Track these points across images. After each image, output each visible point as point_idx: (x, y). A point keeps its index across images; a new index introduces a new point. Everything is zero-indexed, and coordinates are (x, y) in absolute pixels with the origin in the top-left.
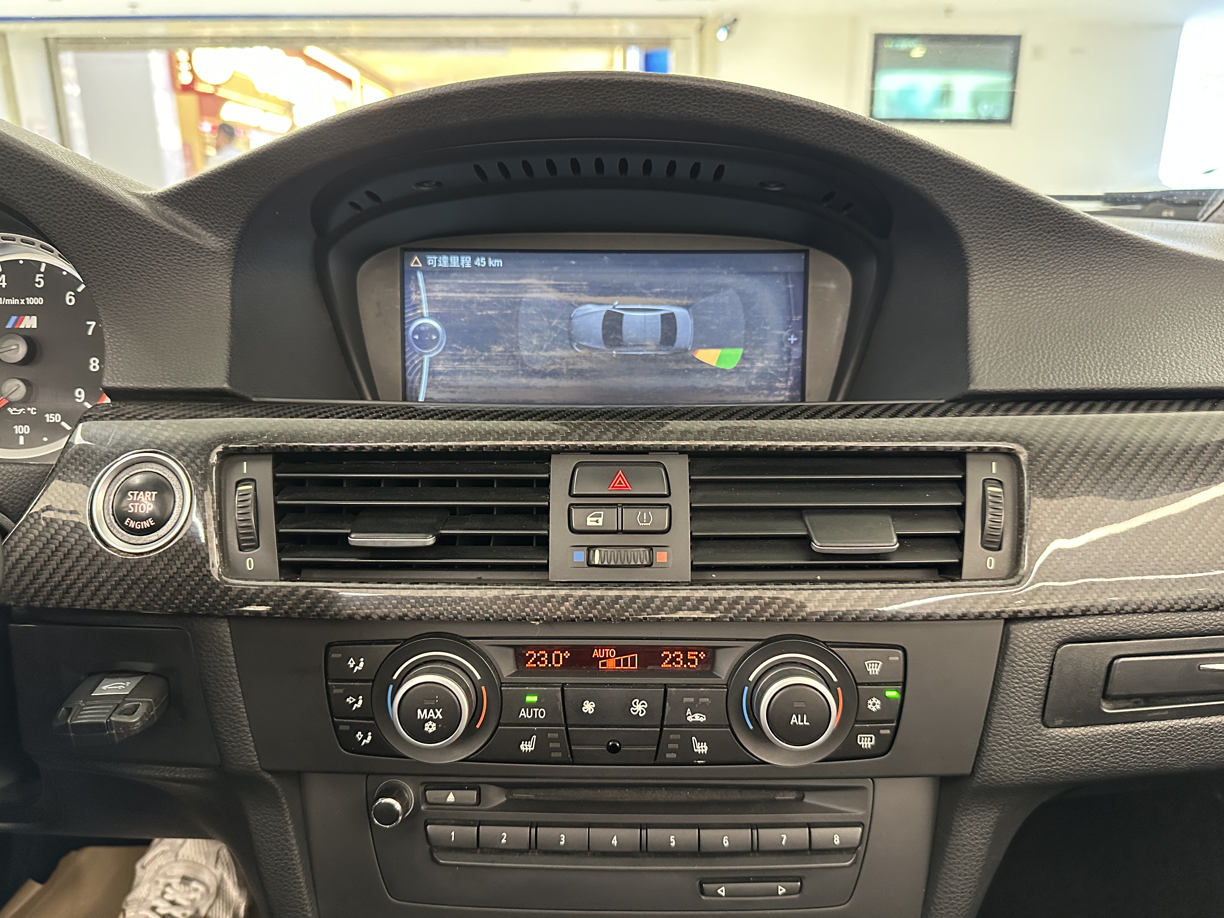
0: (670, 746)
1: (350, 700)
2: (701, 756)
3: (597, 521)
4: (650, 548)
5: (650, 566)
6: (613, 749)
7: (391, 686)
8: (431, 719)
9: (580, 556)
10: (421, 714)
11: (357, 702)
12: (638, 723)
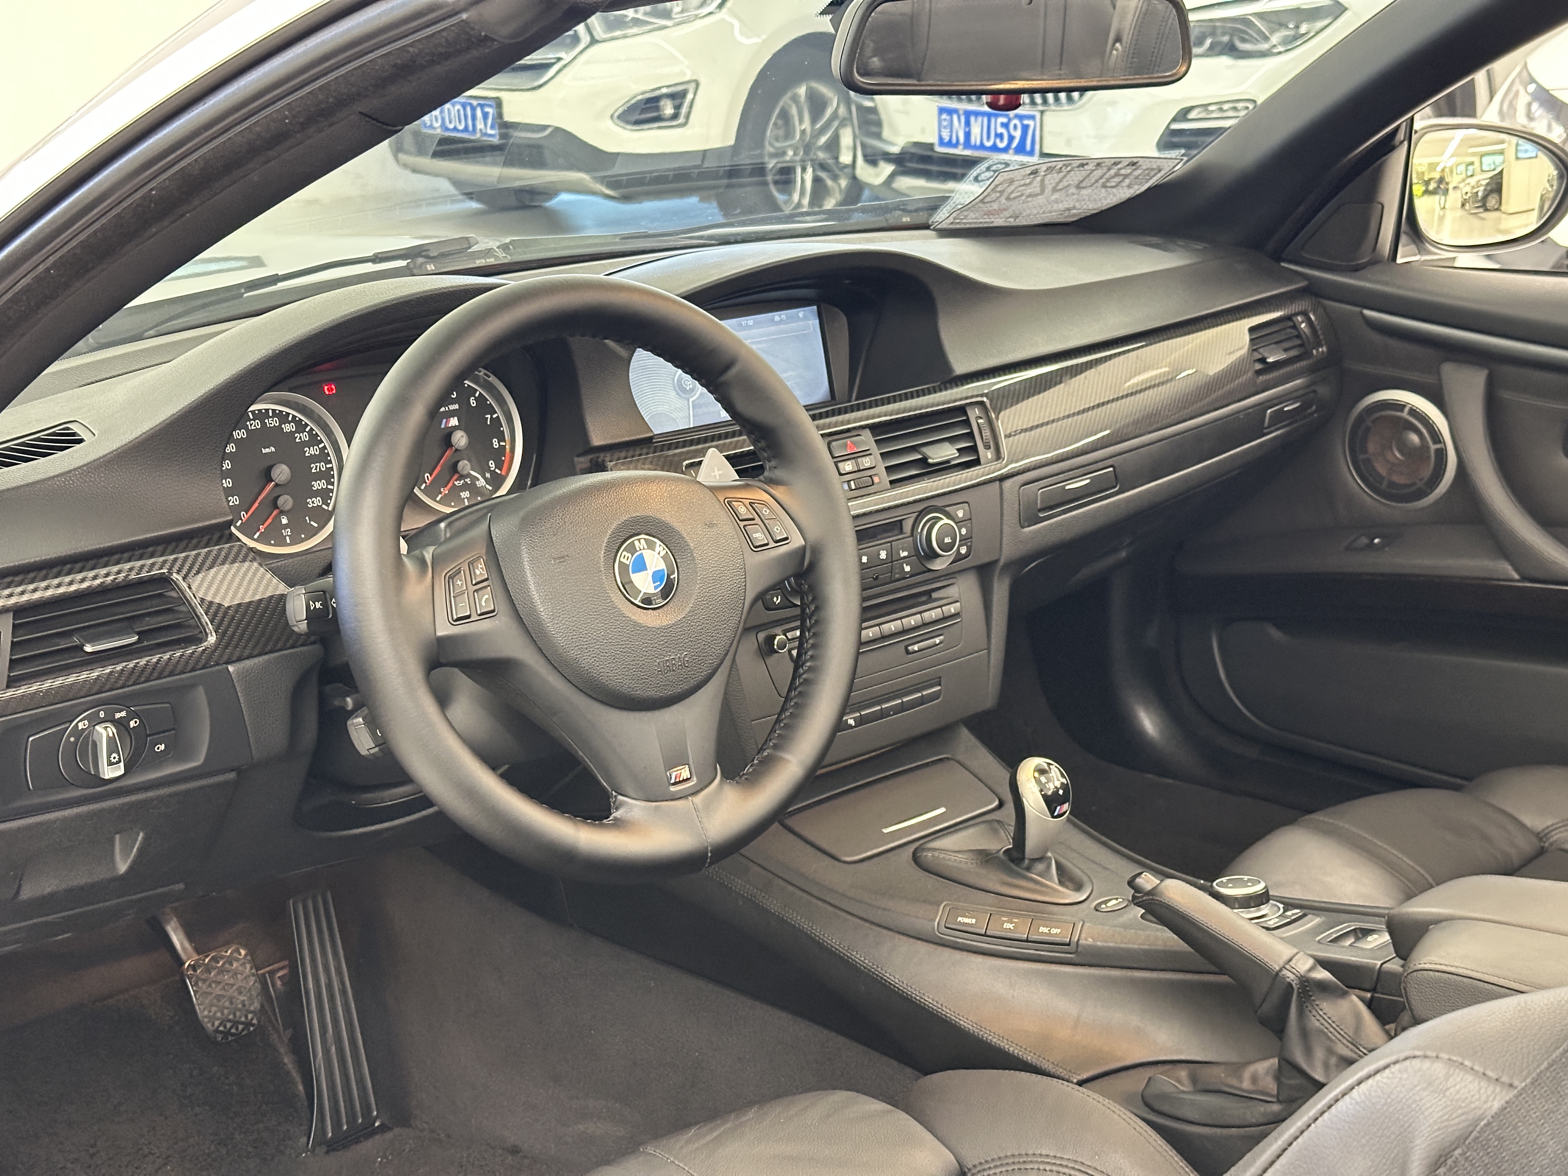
0: (896, 571)
2: (908, 573)
3: (849, 468)
4: (870, 476)
5: (874, 484)
6: (876, 578)
9: (846, 487)
12: (883, 562)
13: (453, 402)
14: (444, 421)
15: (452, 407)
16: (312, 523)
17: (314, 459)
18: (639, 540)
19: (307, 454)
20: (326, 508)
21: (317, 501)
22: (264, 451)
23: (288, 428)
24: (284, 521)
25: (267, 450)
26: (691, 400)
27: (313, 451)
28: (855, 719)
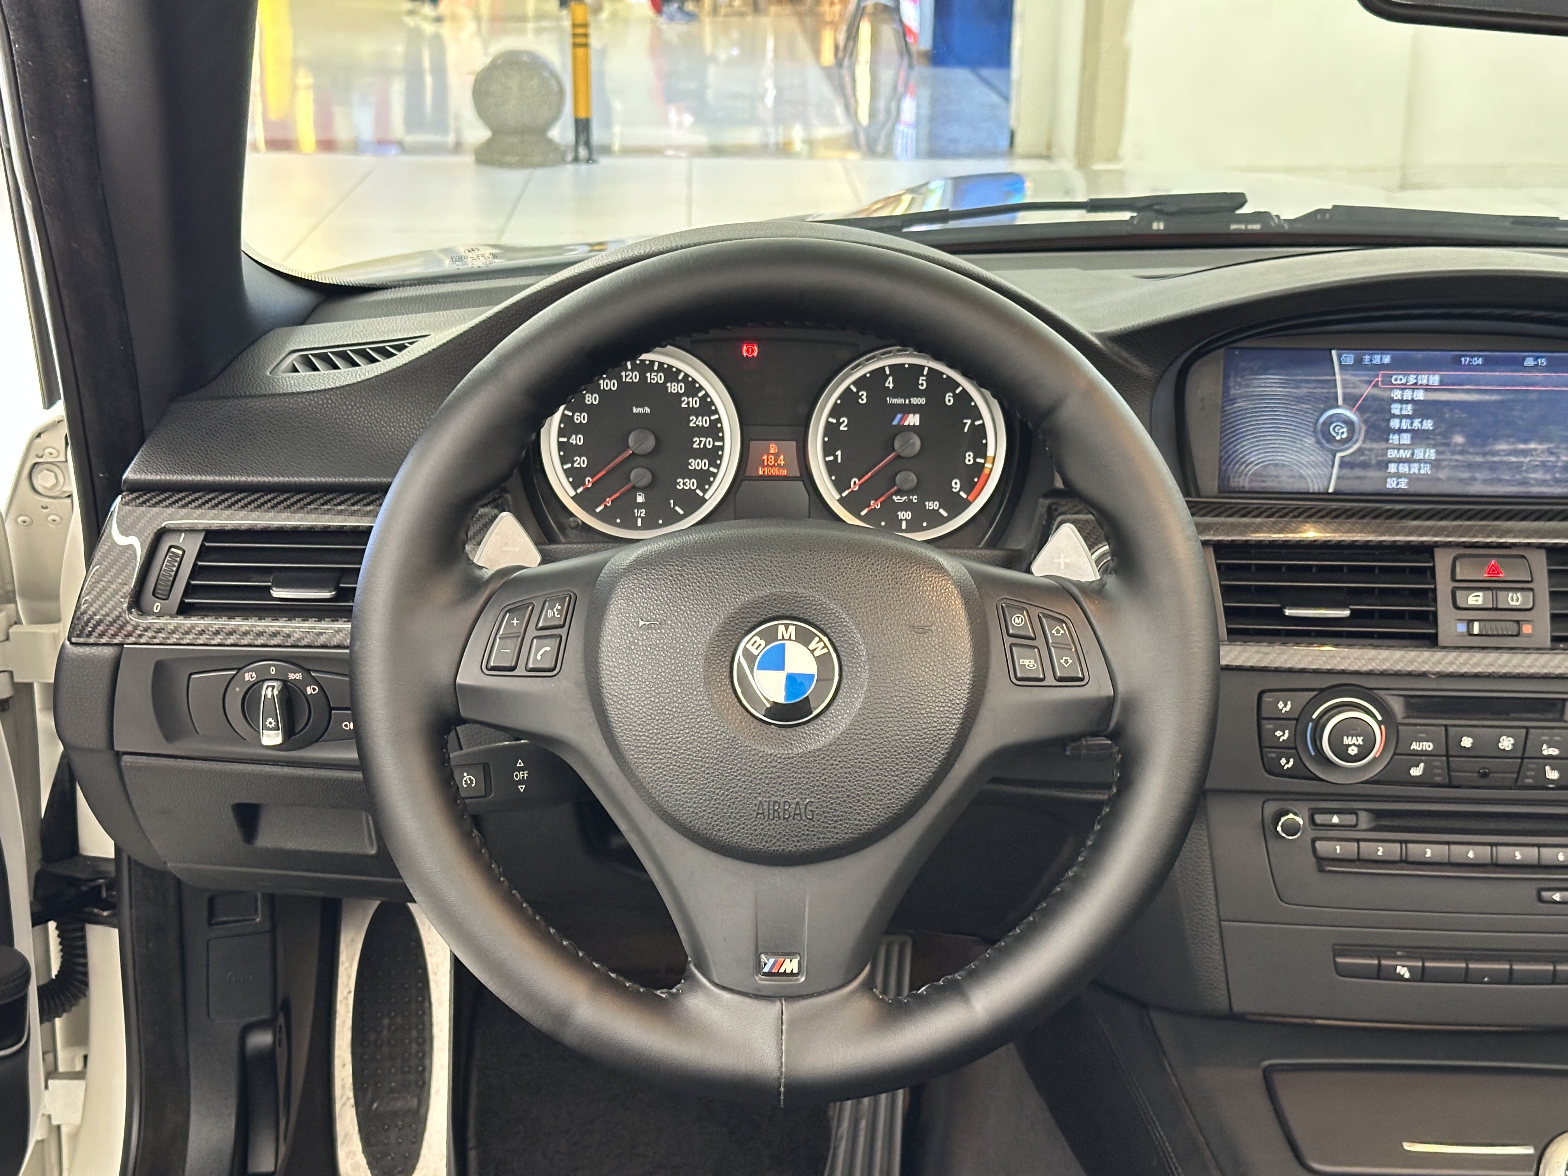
0: (1529, 773)
1: (1278, 733)
2: (1552, 781)
3: (1477, 601)
4: (1518, 622)
5: (1517, 635)
6: (1485, 775)
7: (1311, 724)
8: (1354, 744)
9: (1462, 628)
10: (1346, 741)
11: (1283, 735)
12: (1504, 755)
13: (920, 393)
14: (899, 416)
15: (915, 401)
16: (677, 508)
17: (700, 431)
18: (787, 627)
19: (691, 425)
20: (701, 494)
21: (691, 484)
22: (635, 410)
23: (674, 388)
24: (640, 499)
25: (641, 410)
26: (1339, 455)
27: (702, 422)
28: (1410, 969)
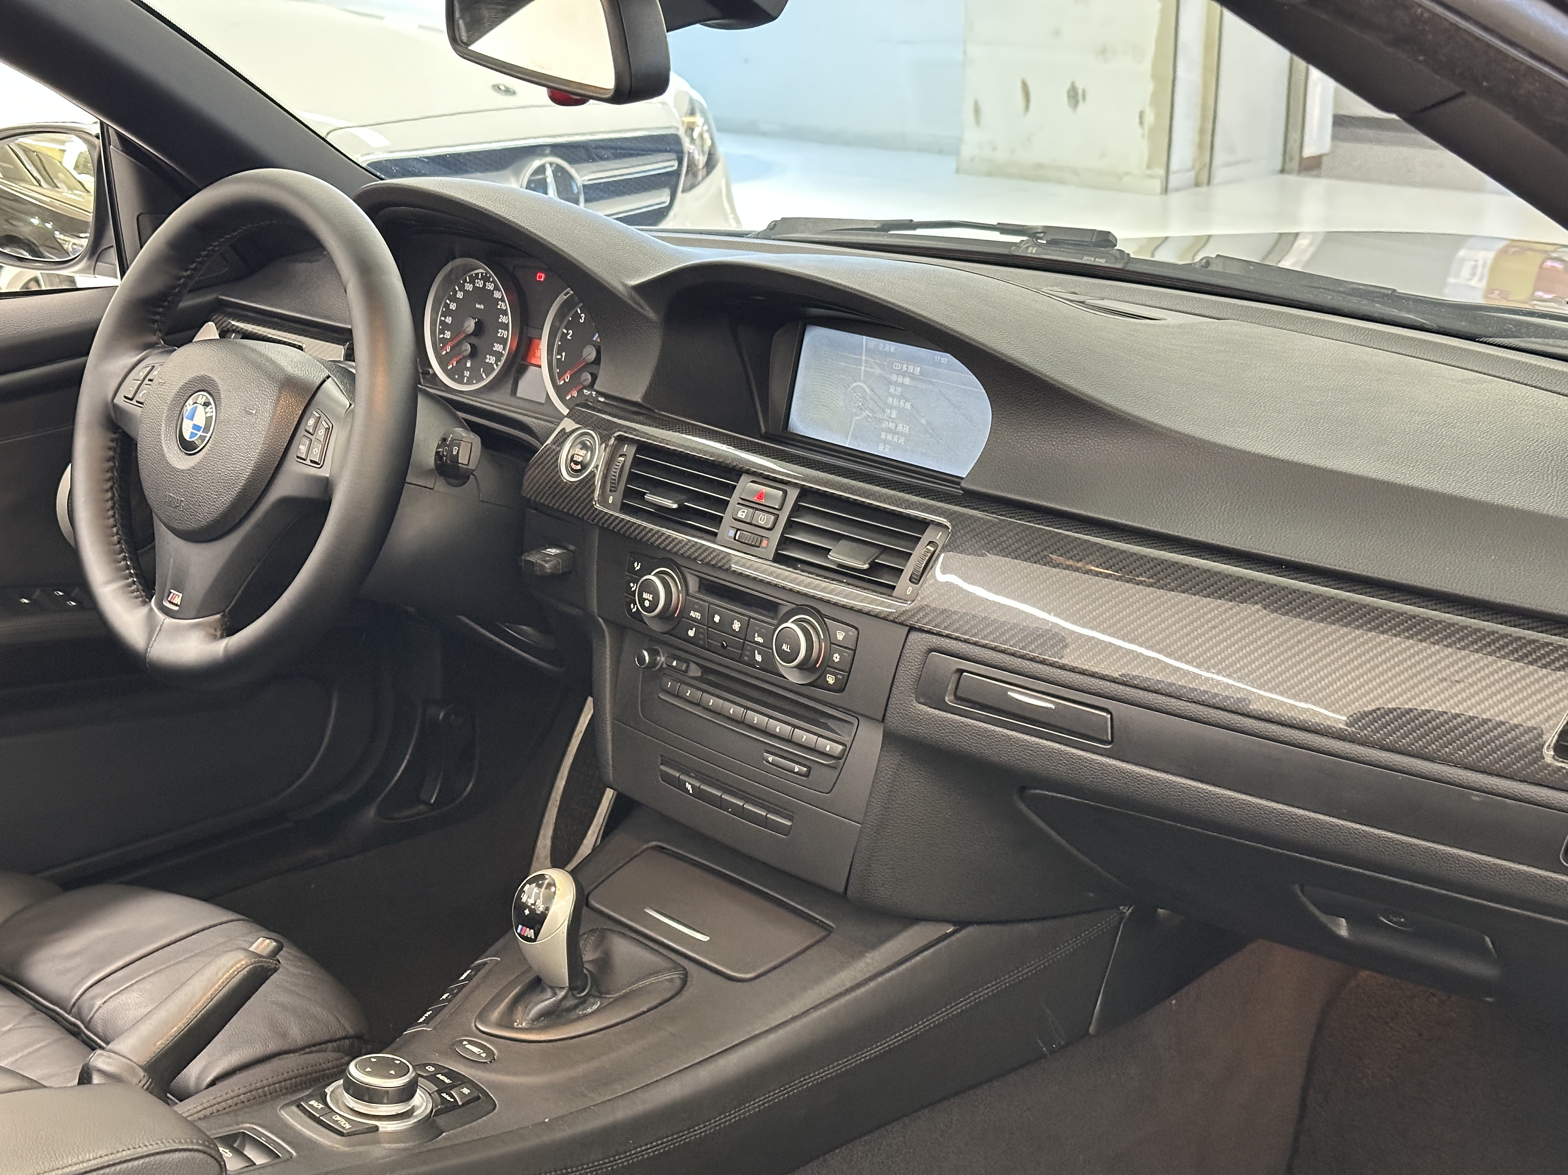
0: (745, 652)
2: (758, 664)
3: (744, 515)
4: (761, 537)
5: (758, 547)
6: (724, 647)
8: (649, 600)
9: (732, 533)
10: (646, 595)
11: (634, 587)
12: (734, 633)
17: (502, 326)
18: (202, 396)
19: (500, 320)
21: (492, 360)
23: (497, 294)
24: (468, 365)
27: (504, 319)
28: (693, 787)
